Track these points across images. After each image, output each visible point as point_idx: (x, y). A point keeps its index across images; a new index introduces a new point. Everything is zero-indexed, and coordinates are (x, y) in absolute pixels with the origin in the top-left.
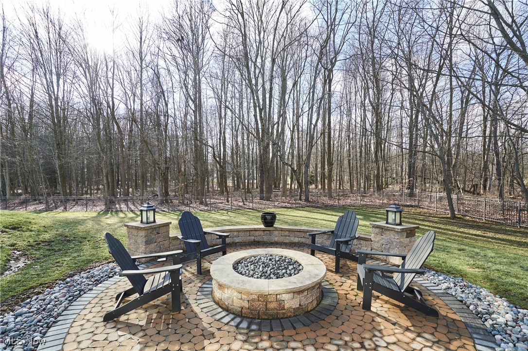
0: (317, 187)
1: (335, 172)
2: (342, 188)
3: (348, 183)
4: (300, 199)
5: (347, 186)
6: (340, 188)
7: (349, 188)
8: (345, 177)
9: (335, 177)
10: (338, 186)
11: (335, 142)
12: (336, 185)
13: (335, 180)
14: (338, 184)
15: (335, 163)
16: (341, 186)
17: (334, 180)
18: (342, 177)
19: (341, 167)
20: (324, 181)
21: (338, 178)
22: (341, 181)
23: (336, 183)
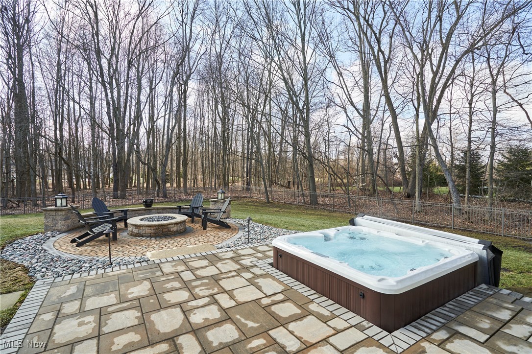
0: (172, 185)
1: (189, 171)
2: (196, 186)
3: (201, 181)
4: (158, 196)
5: (200, 184)
6: (194, 186)
7: (202, 186)
8: (199, 176)
9: (189, 177)
10: (192, 184)
11: (190, 143)
12: (191, 183)
13: (190, 179)
14: (193, 182)
15: (190, 163)
16: (195, 184)
17: (188, 179)
18: (196, 176)
19: (195, 166)
20: (180, 180)
21: (193, 177)
22: (195, 180)
23: (191, 181)
